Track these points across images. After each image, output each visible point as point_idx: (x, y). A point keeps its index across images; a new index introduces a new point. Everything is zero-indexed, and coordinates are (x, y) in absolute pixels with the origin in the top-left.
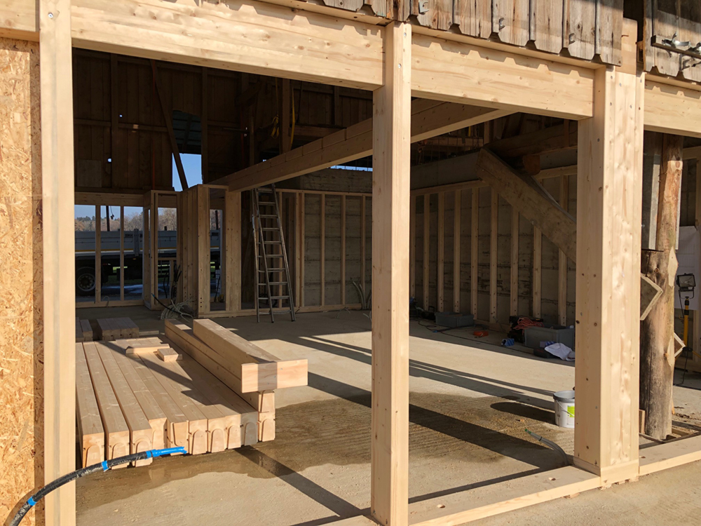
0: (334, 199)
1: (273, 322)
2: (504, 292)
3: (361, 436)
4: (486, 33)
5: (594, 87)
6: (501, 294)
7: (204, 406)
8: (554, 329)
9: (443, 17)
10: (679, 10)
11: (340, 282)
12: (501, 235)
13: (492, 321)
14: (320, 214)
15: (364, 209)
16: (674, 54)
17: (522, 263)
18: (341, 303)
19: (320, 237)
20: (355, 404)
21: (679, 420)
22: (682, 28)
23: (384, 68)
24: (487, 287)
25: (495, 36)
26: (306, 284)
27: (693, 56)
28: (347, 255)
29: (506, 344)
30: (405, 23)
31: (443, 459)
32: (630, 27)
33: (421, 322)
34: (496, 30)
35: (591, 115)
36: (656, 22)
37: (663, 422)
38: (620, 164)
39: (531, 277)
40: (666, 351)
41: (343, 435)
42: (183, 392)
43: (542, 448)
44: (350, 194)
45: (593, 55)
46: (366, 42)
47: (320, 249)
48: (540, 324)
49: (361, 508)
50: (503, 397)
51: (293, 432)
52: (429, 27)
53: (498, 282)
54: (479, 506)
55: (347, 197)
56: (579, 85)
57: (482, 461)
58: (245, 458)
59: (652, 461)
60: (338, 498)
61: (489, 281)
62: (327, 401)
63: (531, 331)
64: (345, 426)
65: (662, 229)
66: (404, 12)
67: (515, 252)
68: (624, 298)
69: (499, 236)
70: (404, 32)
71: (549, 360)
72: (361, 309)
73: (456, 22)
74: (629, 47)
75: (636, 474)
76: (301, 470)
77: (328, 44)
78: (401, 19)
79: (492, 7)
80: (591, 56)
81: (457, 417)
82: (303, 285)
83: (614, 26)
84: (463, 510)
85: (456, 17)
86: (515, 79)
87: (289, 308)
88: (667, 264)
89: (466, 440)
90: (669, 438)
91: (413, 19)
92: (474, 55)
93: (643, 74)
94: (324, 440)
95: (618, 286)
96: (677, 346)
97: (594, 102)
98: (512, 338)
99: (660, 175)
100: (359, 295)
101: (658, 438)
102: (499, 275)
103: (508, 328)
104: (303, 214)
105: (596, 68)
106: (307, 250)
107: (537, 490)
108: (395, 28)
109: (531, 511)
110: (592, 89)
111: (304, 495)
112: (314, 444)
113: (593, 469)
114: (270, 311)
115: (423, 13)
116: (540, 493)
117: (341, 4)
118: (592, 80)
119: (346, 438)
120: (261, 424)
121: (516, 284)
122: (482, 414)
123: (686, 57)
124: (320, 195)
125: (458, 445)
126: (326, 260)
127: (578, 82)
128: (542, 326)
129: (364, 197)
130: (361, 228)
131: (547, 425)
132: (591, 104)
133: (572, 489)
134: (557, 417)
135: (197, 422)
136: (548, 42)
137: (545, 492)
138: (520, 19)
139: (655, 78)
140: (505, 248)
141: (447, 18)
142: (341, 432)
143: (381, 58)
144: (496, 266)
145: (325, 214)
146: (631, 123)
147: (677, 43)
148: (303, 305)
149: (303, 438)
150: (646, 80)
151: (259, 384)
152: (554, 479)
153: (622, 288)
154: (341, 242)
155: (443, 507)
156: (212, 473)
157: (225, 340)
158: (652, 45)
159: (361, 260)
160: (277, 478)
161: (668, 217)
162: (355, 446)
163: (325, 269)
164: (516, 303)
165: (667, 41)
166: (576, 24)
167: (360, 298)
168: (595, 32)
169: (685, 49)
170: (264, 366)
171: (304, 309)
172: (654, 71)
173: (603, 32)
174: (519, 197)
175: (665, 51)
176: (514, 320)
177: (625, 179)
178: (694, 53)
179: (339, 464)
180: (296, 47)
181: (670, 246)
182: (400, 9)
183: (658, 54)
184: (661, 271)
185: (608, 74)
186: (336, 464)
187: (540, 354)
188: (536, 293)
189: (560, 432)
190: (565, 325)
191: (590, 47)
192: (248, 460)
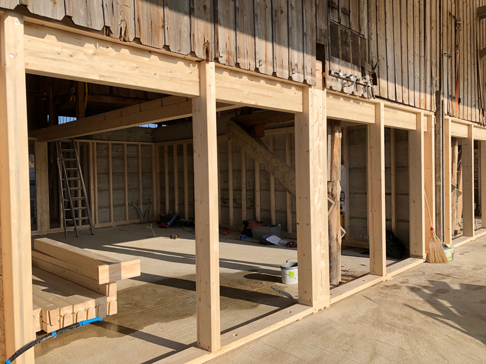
0: (117, 147)
1: (77, 237)
2: (238, 206)
3: (172, 304)
4: (253, 68)
5: (303, 96)
6: (236, 207)
7: (65, 297)
8: (270, 227)
9: (231, 59)
10: (341, 56)
11: (124, 205)
12: (235, 170)
13: (231, 224)
14: (108, 157)
15: (140, 153)
16: (339, 79)
17: (248, 188)
18: (125, 219)
19: (108, 174)
20: (160, 285)
21: (344, 273)
22: (343, 65)
23: (200, 86)
24: (227, 204)
25: (257, 70)
26: (99, 208)
27: (347, 81)
28: (128, 186)
29: (242, 238)
30: (211, 61)
31: (226, 310)
32: (319, 65)
33: (185, 229)
34: (258, 67)
35: (302, 111)
36: (331, 63)
37: (337, 275)
38: (317, 138)
39: (254, 196)
40: (337, 236)
41: (160, 305)
42: (43, 290)
43: (278, 297)
44: (130, 143)
45: (303, 80)
46: (190, 71)
47: (109, 182)
48: (261, 224)
49: (187, 344)
50: (249, 271)
51: (126, 308)
52: (225, 65)
53: (234, 200)
54: (255, 332)
55: (128, 145)
56: (296, 95)
57: (248, 308)
58: (100, 328)
59: (336, 296)
60: (171, 341)
61: (228, 199)
62: (140, 286)
63: (257, 229)
64: (159, 299)
65: (333, 170)
66: (212, 55)
67: (244, 180)
68: (321, 209)
69: (234, 171)
70: (211, 66)
71: (269, 246)
72: (140, 223)
73: (238, 62)
74: (319, 75)
75: (329, 304)
76: (141, 329)
77: (170, 72)
78: (210, 60)
79: (255, 53)
80: (302, 81)
81: (226, 286)
82: (97, 208)
83: (312, 65)
84: (248, 335)
85: (238, 59)
86: (266, 92)
87: (89, 226)
88: (336, 189)
89: (236, 298)
90: (341, 283)
91: (216, 60)
92: (245, 78)
93: (326, 89)
94: (148, 310)
95: (318, 203)
96: (342, 233)
97: (303, 104)
98: (245, 234)
99: (331, 141)
100: (138, 213)
101: (335, 284)
102: (234, 195)
103: (242, 228)
104: (95, 158)
105: (304, 86)
106: (99, 183)
107: (283, 319)
108: (207, 65)
109: (281, 330)
110: (302, 97)
111: (149, 343)
112: (143, 313)
113: (309, 304)
114: (75, 229)
115: (221, 57)
116: (285, 320)
117: (179, 51)
118: (301, 92)
119: (163, 306)
120: (108, 304)
121: (245, 201)
122: (240, 282)
123: (345, 81)
124: (108, 144)
125: (232, 301)
126: (113, 190)
127: (295, 93)
128: (262, 226)
129: (140, 145)
130: (138, 166)
131: (277, 284)
132: (302, 106)
133: (299, 316)
134: (283, 279)
135: (66, 308)
136: (282, 73)
137: (287, 319)
138: (269, 60)
139: (331, 92)
140: (238, 179)
141: (234, 60)
142: (158, 303)
143: (198, 80)
144: (232, 190)
145: (112, 157)
146: (321, 115)
147: (341, 74)
148: (97, 223)
149: (134, 310)
150: (327, 92)
151: (110, 278)
152: (290, 312)
153: (320, 204)
154: (124, 176)
155: (236, 335)
156: (81, 340)
157: (71, 252)
158: (329, 75)
159: (139, 189)
160: (127, 336)
161: (336, 163)
162: (170, 311)
163: (113, 196)
164: (245, 212)
165: (336, 73)
166: (295, 63)
167: (139, 215)
168: (304, 68)
169: (344, 77)
170: (112, 266)
171: (98, 225)
172: (331, 88)
173: (307, 68)
174: (254, 151)
175: (335, 78)
176: (246, 223)
177: (319, 145)
178: (348, 79)
179: (164, 322)
180: (152, 74)
181: (337, 179)
182: (210, 54)
183: (332, 79)
184: (334, 193)
185: (310, 89)
186: (162, 322)
187: (264, 243)
188: (257, 206)
189: (286, 287)
190: (275, 224)
191: (302, 76)
192: (103, 329)
